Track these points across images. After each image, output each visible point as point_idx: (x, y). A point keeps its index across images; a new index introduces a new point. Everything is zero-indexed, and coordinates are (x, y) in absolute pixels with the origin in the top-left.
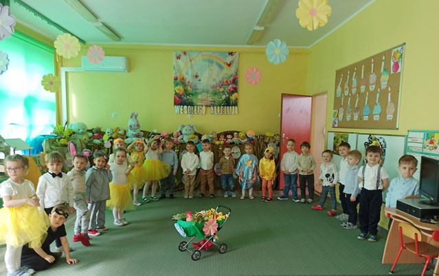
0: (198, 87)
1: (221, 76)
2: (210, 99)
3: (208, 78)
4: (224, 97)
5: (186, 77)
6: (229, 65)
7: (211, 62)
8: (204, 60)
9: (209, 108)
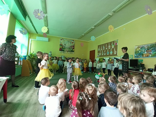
0: (65, 47)
1: (71, 45)
2: (68, 50)
3: (68, 45)
4: (71, 50)
5: (63, 44)
6: (73, 43)
7: (69, 42)
8: (67, 41)
9: (68, 52)
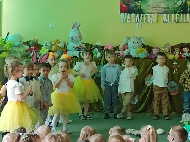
9: (161, 16)
